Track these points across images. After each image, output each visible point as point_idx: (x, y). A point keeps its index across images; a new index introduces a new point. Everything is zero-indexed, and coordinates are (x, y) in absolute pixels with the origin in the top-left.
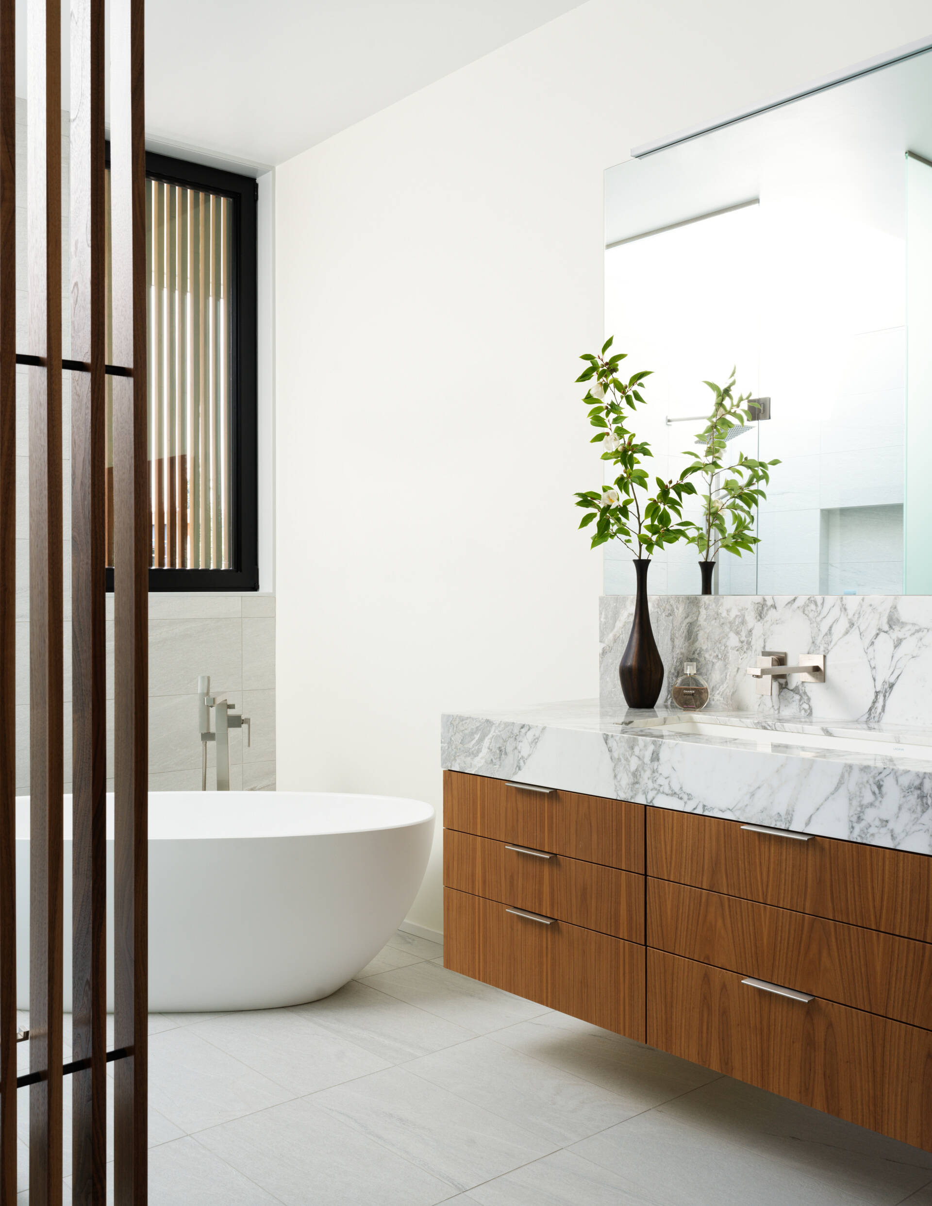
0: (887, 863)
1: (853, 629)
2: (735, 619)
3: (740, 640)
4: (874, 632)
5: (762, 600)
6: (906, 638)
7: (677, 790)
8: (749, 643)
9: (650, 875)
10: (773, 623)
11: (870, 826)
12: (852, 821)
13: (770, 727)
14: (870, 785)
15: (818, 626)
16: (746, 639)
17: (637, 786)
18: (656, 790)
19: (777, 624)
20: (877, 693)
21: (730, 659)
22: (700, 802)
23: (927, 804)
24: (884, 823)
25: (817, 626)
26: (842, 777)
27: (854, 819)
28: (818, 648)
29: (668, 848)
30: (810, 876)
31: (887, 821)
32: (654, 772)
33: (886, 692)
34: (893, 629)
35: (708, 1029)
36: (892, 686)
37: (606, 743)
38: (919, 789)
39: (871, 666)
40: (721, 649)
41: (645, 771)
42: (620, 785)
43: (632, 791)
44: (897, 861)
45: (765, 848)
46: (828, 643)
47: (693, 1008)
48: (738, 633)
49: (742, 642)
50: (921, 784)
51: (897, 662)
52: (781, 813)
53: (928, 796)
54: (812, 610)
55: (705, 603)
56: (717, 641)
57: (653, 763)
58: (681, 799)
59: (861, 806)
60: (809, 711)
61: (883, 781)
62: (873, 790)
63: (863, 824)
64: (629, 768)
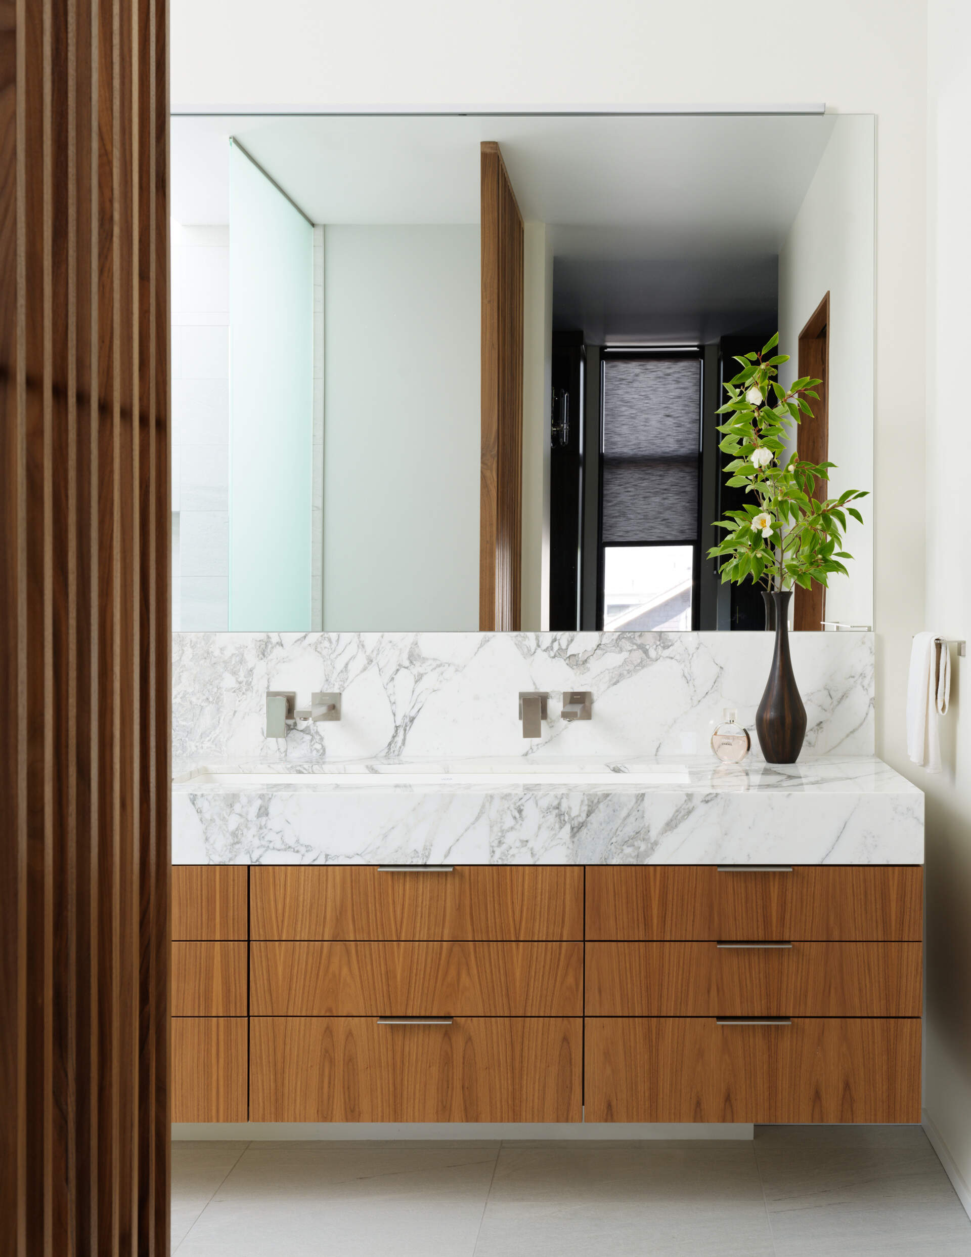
0: (527, 878)
1: (370, 667)
2: (231, 657)
3: (237, 681)
4: (394, 668)
5: (266, 637)
6: (427, 673)
7: (291, 842)
8: (249, 684)
9: (254, 939)
10: (279, 662)
11: (511, 848)
12: (493, 847)
13: (306, 770)
14: (511, 811)
15: (333, 664)
16: (245, 680)
17: (237, 846)
18: (264, 847)
19: (284, 662)
20: (397, 727)
21: (225, 701)
22: (321, 852)
23: (564, 821)
24: (525, 843)
25: (331, 664)
26: (483, 806)
27: (495, 843)
28: (332, 686)
29: (280, 907)
30: (448, 904)
31: (527, 841)
32: (261, 828)
33: (406, 726)
34: (414, 665)
35: (330, 1083)
36: (412, 720)
37: (193, 804)
38: (558, 808)
39: (390, 701)
40: (212, 692)
41: (248, 829)
42: (214, 848)
43: (230, 852)
44: (536, 874)
45: (399, 886)
46: (344, 680)
47: (311, 1066)
48: (234, 673)
49: (240, 683)
50: (559, 804)
51: (418, 696)
52: (417, 850)
53: (565, 814)
54: (325, 648)
55: (191, 641)
56: (207, 683)
57: (260, 819)
58: (298, 852)
59: (502, 831)
60: (321, 751)
61: (523, 806)
62: (514, 815)
63: (504, 847)
64: (227, 827)
